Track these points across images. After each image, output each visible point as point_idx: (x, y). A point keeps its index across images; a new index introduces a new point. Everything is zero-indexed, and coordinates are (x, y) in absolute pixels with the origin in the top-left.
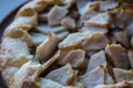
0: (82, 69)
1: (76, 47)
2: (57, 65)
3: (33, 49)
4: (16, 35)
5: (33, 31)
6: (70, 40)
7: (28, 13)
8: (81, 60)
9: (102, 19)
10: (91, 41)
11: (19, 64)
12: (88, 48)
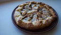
0: (32, 18)
1: (31, 13)
2: (26, 17)
3: (21, 14)
4: (18, 11)
5: (22, 10)
6: (30, 12)
7: (21, 6)
8: (32, 16)
9: (37, 8)
10: (34, 12)
11: (18, 16)
12: (33, 14)
